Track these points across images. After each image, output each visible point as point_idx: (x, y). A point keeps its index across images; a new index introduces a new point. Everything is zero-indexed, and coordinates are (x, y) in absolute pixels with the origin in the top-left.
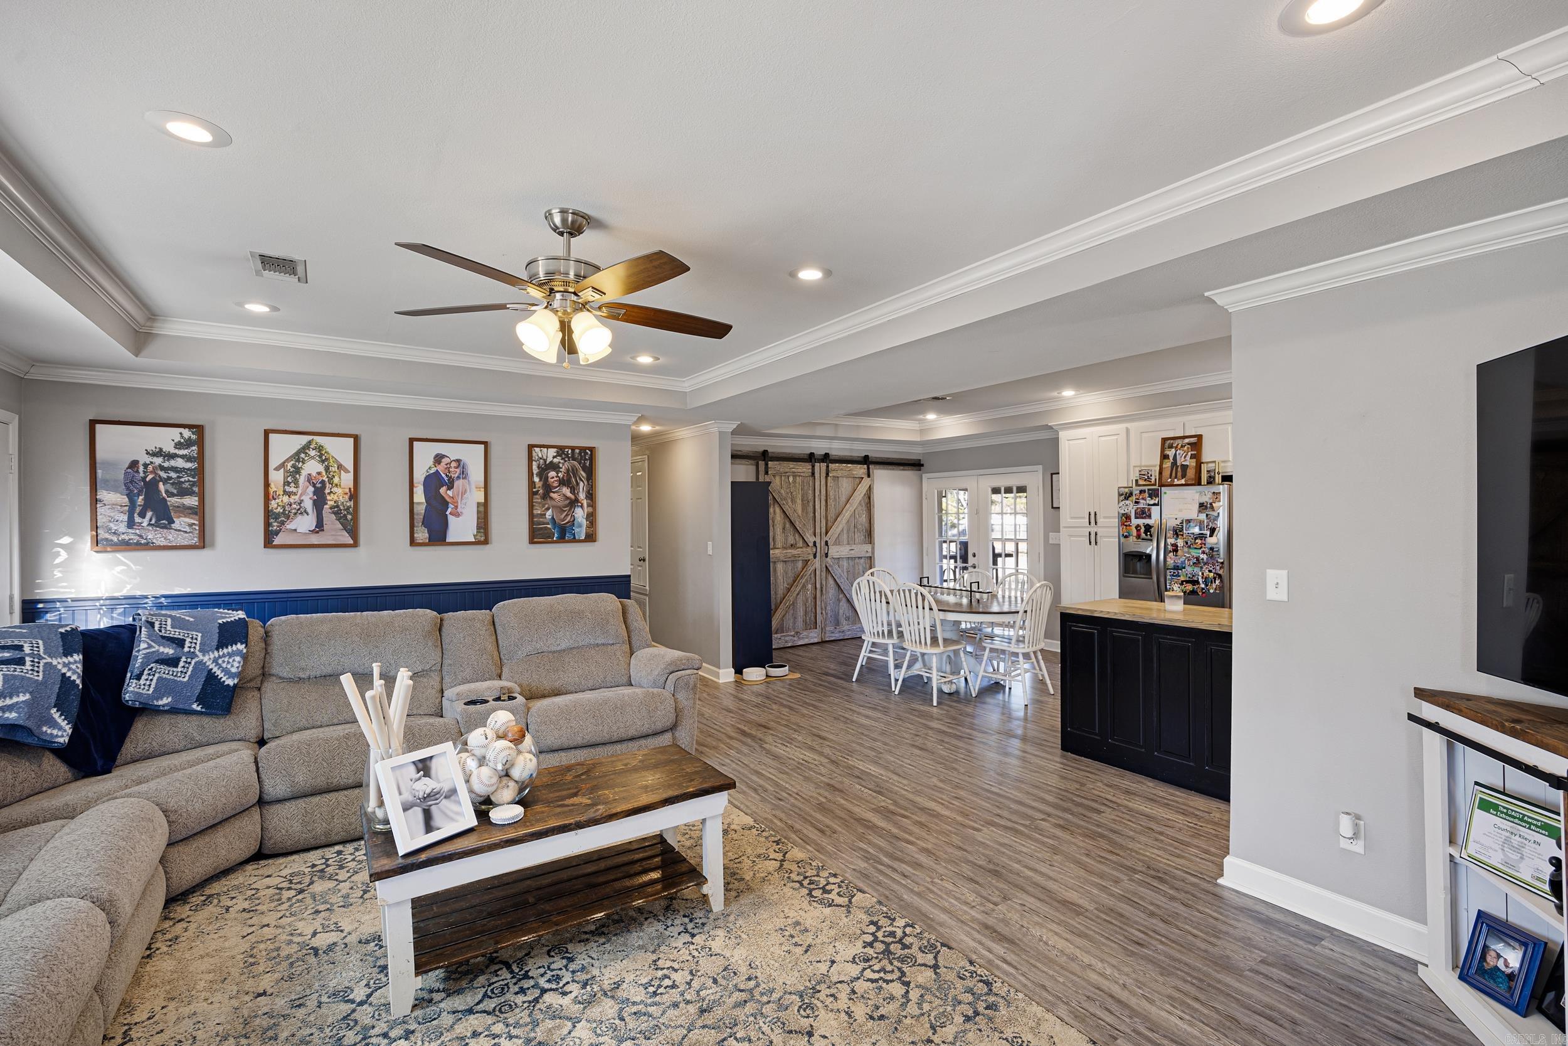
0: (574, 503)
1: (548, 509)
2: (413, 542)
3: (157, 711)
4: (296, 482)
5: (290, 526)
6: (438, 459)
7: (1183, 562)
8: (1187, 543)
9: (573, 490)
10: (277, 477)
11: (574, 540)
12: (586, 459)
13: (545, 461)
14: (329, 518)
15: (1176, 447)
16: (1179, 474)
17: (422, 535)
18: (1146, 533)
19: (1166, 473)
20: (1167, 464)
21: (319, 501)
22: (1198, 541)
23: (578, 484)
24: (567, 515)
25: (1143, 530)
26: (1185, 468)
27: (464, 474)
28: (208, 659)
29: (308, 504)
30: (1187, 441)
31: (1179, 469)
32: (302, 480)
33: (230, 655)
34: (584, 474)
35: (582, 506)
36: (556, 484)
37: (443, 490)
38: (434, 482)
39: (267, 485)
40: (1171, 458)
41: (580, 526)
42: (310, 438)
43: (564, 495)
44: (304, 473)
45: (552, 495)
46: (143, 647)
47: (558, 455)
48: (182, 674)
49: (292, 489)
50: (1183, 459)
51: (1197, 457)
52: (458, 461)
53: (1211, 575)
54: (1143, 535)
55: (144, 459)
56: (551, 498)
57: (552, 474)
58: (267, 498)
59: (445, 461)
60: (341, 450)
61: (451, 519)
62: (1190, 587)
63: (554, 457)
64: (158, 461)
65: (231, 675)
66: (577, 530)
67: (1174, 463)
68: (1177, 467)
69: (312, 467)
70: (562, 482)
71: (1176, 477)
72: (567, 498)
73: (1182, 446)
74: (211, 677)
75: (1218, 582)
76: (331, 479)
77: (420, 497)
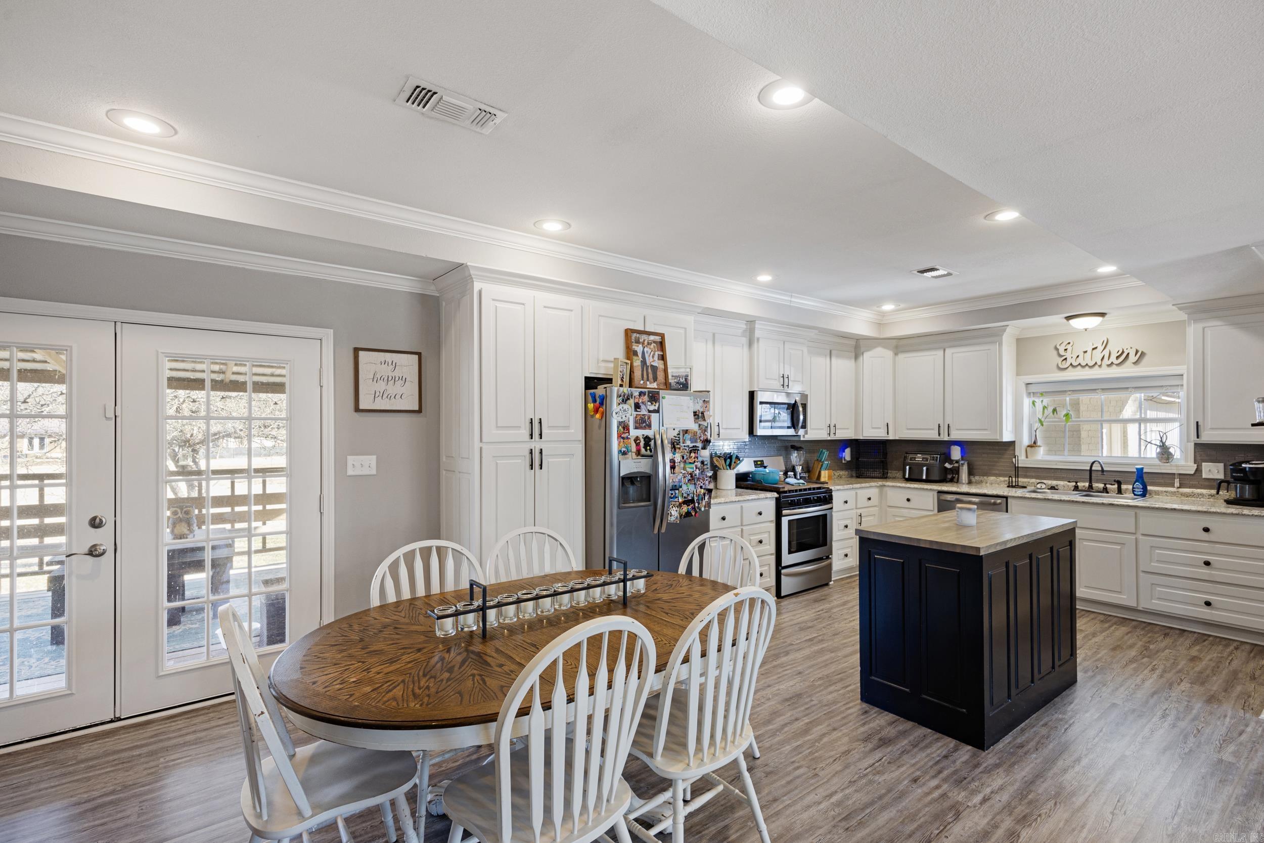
7: (680, 481)
8: (683, 457)
15: (643, 344)
16: (651, 376)
18: (645, 447)
19: (638, 373)
20: (637, 363)
22: (693, 455)
25: (642, 443)
26: (654, 369)
30: (652, 338)
31: (650, 370)
40: (640, 355)
50: (651, 359)
51: (663, 358)
53: (703, 491)
54: (643, 450)
62: (685, 509)
67: (644, 362)
68: (647, 367)
71: (648, 380)
73: (649, 344)
75: (707, 498)
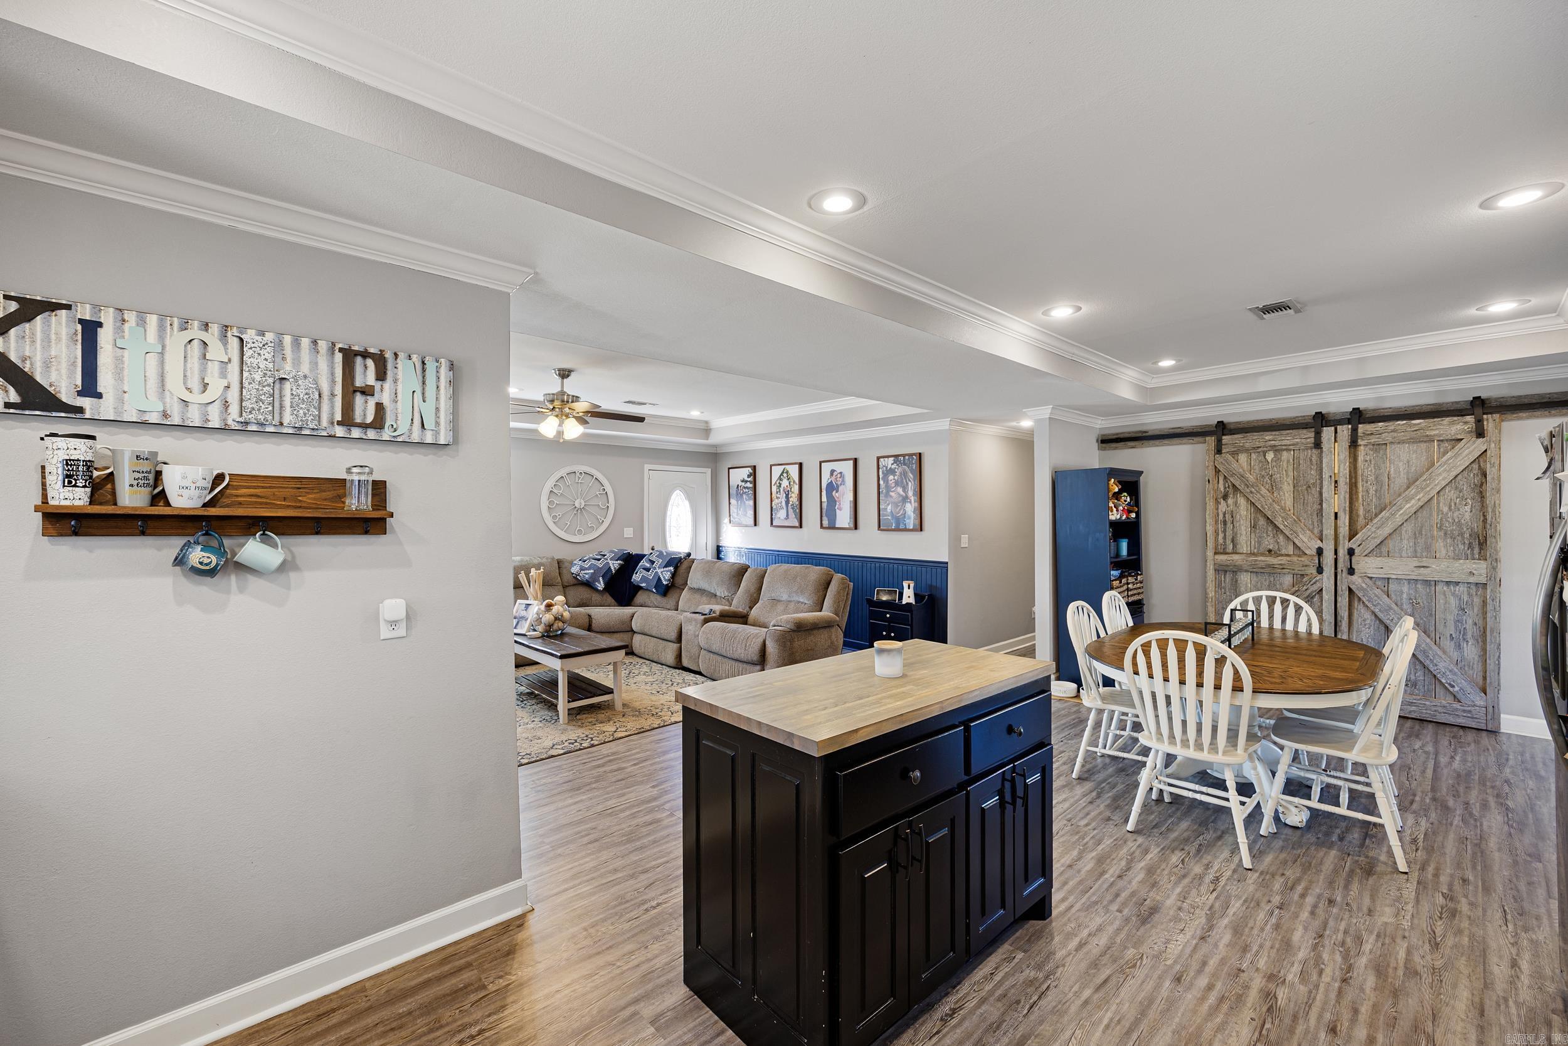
0: (905, 499)
1: (888, 505)
2: (822, 526)
3: (641, 588)
4: (780, 491)
5: (778, 516)
6: (832, 472)
9: (905, 489)
10: (774, 489)
11: (906, 530)
12: (913, 464)
13: (887, 467)
14: (791, 511)
17: (826, 523)
21: (787, 502)
23: (907, 484)
24: (900, 509)
27: (843, 483)
28: (659, 571)
29: (784, 504)
32: (782, 489)
33: (667, 571)
34: (911, 476)
35: (910, 502)
36: (893, 485)
37: (834, 493)
38: (831, 488)
39: (771, 494)
41: (909, 518)
42: (783, 467)
43: (899, 494)
44: (782, 486)
45: (891, 494)
46: (644, 563)
47: (895, 462)
48: (650, 575)
49: (778, 496)
52: (841, 473)
55: (741, 484)
56: (891, 496)
57: (891, 477)
58: (771, 501)
59: (835, 473)
60: (794, 471)
61: (837, 511)
63: (892, 464)
64: (743, 484)
65: (666, 580)
66: (907, 521)
69: (785, 483)
70: (897, 483)
72: (902, 496)
74: (659, 579)
76: (791, 489)
77: (824, 499)
